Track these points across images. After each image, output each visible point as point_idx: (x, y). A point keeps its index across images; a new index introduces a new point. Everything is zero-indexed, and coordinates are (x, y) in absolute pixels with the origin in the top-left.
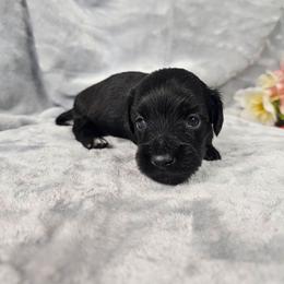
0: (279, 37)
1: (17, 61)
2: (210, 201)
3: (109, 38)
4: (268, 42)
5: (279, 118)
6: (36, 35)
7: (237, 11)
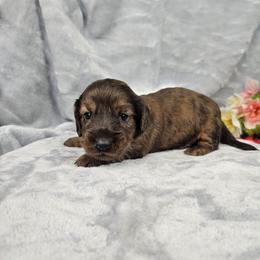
0: (244, 65)
1: (38, 84)
2: (205, 190)
3: (110, 65)
4: (236, 70)
5: (243, 131)
6: (55, 64)
7: (212, 45)
